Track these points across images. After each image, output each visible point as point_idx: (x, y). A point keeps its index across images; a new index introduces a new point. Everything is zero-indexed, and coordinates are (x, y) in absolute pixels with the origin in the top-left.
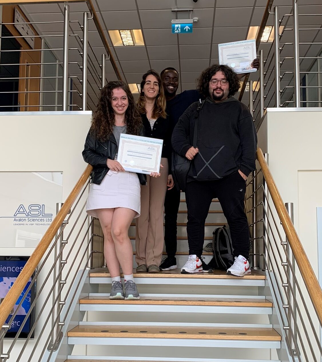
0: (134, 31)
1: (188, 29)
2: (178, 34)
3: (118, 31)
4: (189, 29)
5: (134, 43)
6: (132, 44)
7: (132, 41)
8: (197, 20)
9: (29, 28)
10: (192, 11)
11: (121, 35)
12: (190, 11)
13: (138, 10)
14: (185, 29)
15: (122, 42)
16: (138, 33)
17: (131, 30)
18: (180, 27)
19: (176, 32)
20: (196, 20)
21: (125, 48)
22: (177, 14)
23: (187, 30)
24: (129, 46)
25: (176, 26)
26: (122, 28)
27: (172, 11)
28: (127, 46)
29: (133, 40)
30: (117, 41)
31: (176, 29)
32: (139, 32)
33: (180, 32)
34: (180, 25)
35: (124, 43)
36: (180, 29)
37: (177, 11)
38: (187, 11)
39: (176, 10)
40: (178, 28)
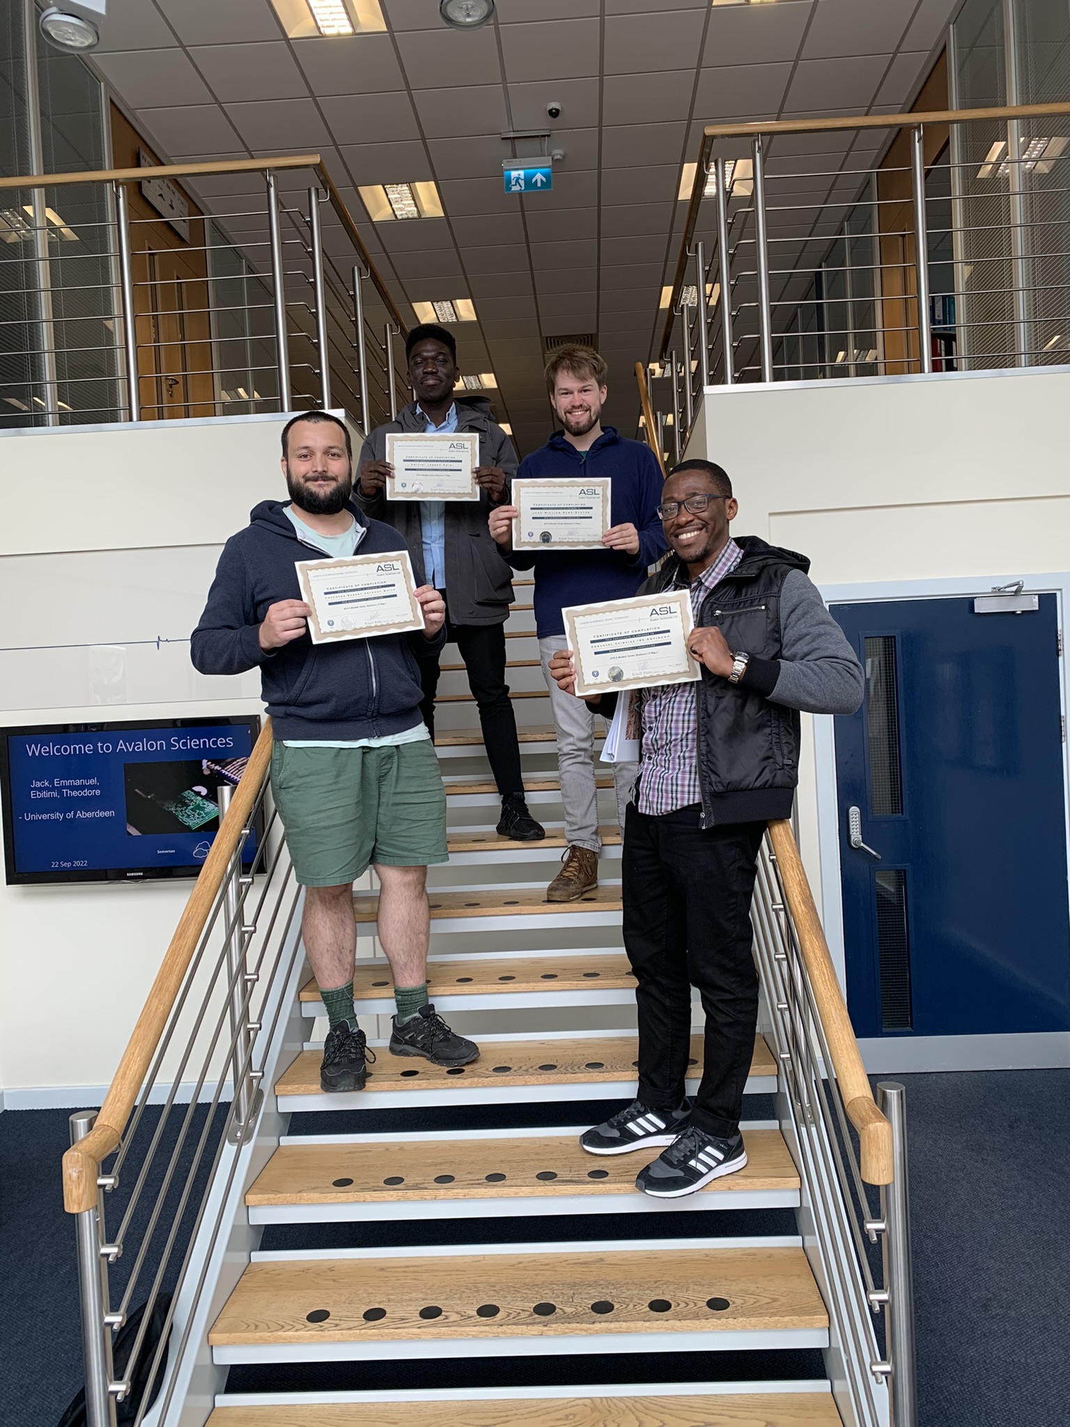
0: (419, 186)
1: (542, 180)
2: (520, 194)
3: (381, 186)
4: (544, 180)
5: (418, 212)
6: (416, 215)
7: (415, 209)
8: (561, 155)
9: (174, 193)
10: (549, 136)
11: (387, 195)
12: (545, 136)
13: (424, 139)
14: (534, 180)
15: (391, 211)
16: (427, 191)
17: (409, 182)
18: (522, 177)
19: (514, 188)
20: (558, 157)
21: (398, 226)
22: (516, 144)
23: (539, 185)
24: (408, 219)
25: (514, 174)
26: (388, 179)
27: (503, 139)
28: (402, 219)
29: (416, 206)
30: (379, 208)
31: (513, 183)
32: (429, 188)
33: (523, 188)
34: (522, 173)
35: (396, 213)
36: (522, 183)
37: (514, 138)
38: (538, 136)
39: (512, 135)
40: (518, 179)
